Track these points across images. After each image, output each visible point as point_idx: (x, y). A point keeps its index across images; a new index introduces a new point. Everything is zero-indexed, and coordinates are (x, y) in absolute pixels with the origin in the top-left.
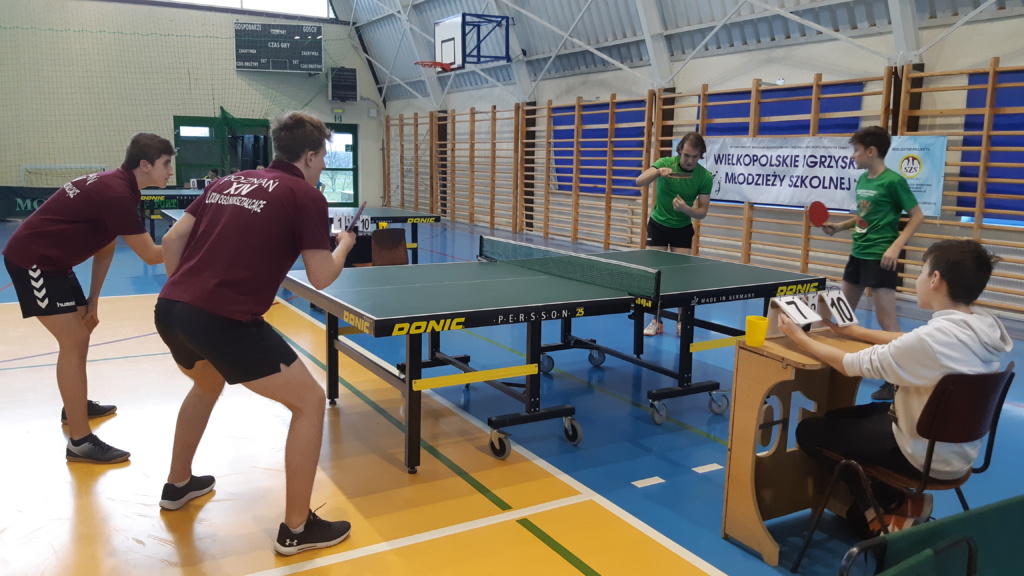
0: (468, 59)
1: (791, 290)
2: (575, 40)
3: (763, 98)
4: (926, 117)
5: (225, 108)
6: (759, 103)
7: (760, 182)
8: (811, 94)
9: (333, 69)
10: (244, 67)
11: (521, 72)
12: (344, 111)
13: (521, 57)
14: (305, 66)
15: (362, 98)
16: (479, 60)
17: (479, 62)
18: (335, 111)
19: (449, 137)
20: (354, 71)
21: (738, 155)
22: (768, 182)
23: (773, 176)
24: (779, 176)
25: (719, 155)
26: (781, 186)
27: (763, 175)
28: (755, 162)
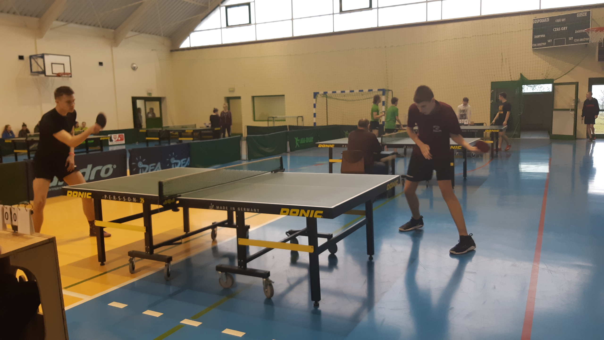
5: (523, 74)
9: (601, 42)
10: (537, 47)
14: (578, 40)
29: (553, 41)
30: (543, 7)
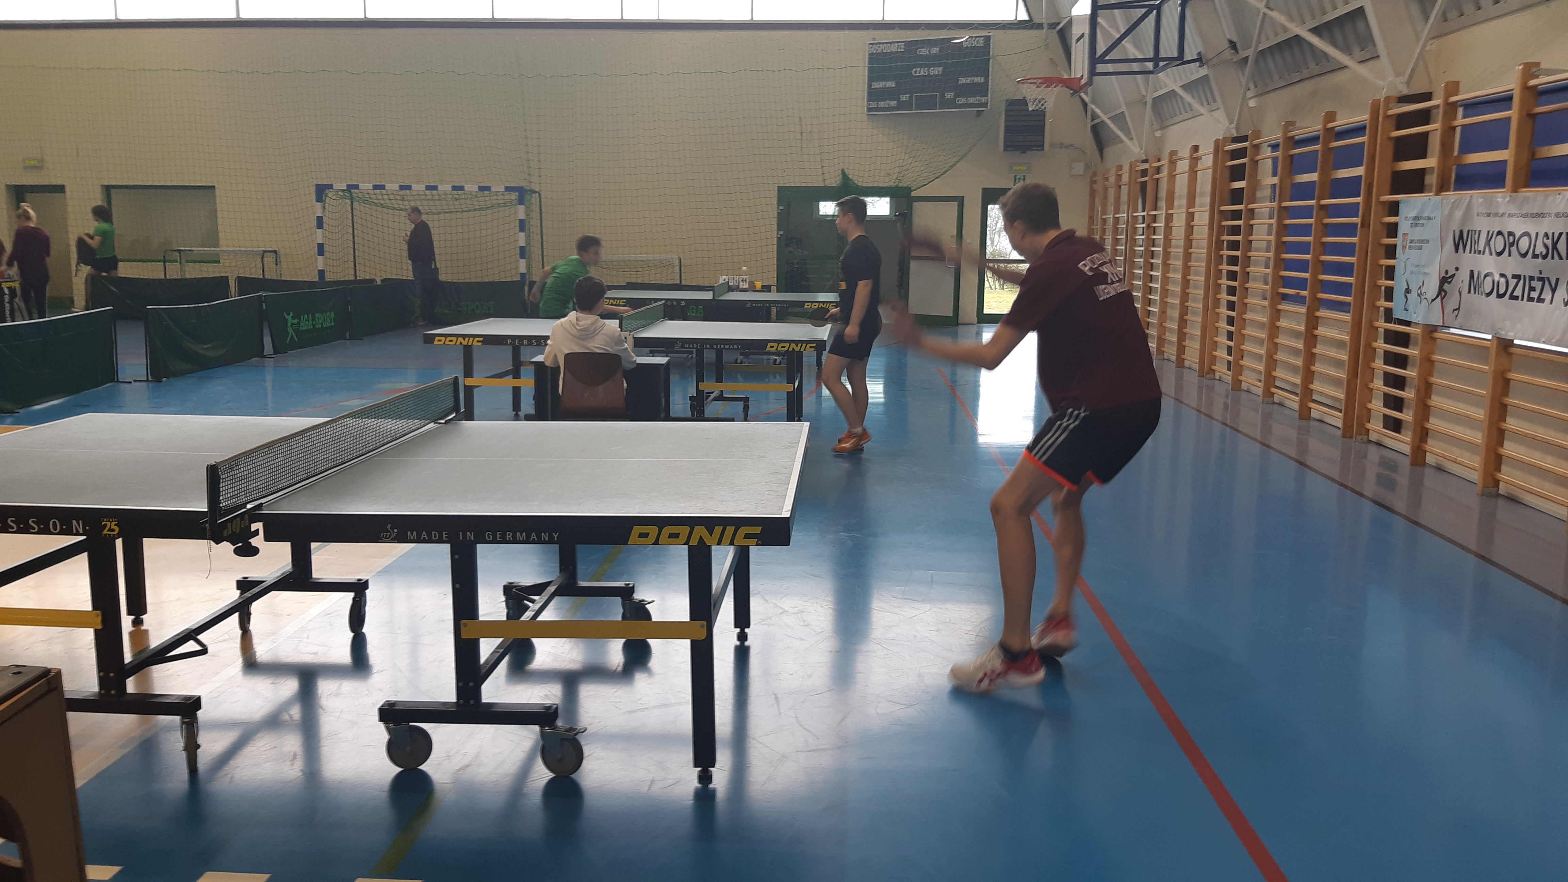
2: (1274, 14)
3: (1543, 104)
5: (848, 173)
6: (1533, 116)
7: (1518, 291)
9: (1007, 103)
11: (1227, 81)
12: (1029, 167)
13: (1228, 54)
14: (964, 101)
16: (1156, 66)
18: (1015, 168)
21: (1488, 232)
22: (1535, 295)
23: (1540, 279)
24: (1548, 279)
25: (1461, 232)
26: (1551, 303)
27: (1525, 276)
28: (1511, 248)
29: (911, 97)
30: (891, 17)
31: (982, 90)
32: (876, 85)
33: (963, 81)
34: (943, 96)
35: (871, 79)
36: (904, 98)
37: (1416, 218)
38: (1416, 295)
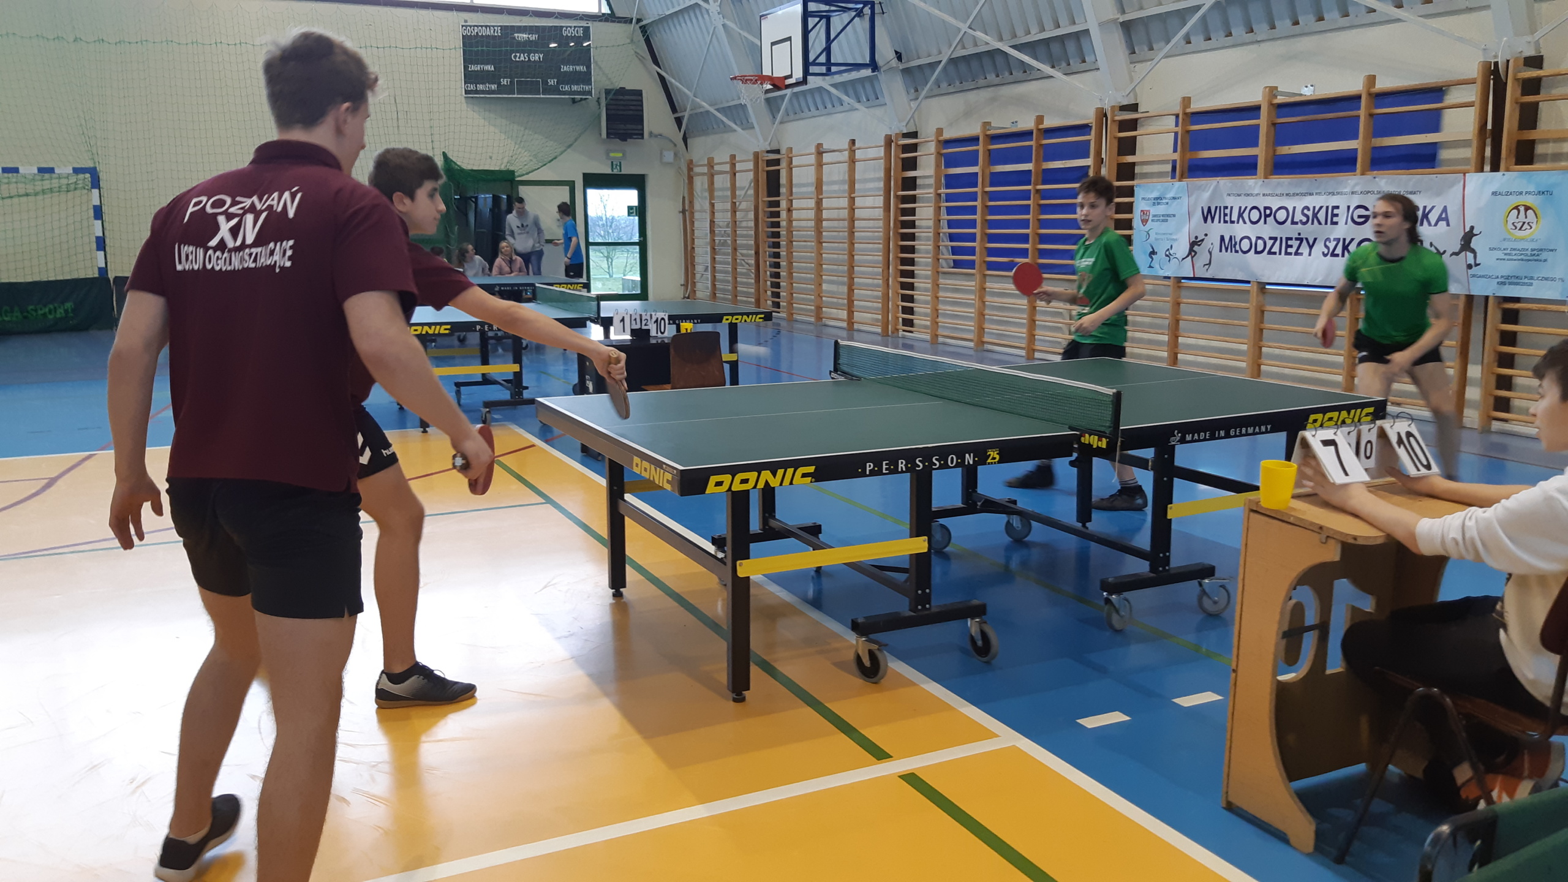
0: (813, 69)
1: (1331, 419)
2: (979, 34)
3: (1279, 117)
4: (1546, 141)
5: (450, 155)
6: (1274, 124)
7: (1276, 249)
8: (1359, 108)
9: (608, 92)
10: (476, 92)
11: (893, 87)
12: (624, 155)
13: (894, 62)
14: (567, 88)
15: (651, 134)
16: (829, 70)
17: (829, 73)
18: (612, 155)
19: (783, 190)
20: (639, 93)
21: (1240, 208)
22: (1289, 250)
23: (1297, 239)
24: (1307, 239)
25: (1209, 208)
26: (1310, 255)
27: (1281, 238)
28: (1268, 219)
29: (512, 82)
31: (586, 78)
32: (473, 68)
33: (565, 68)
34: (545, 83)
35: (467, 61)
36: (504, 82)
37: (1155, 199)
38: (1164, 256)
